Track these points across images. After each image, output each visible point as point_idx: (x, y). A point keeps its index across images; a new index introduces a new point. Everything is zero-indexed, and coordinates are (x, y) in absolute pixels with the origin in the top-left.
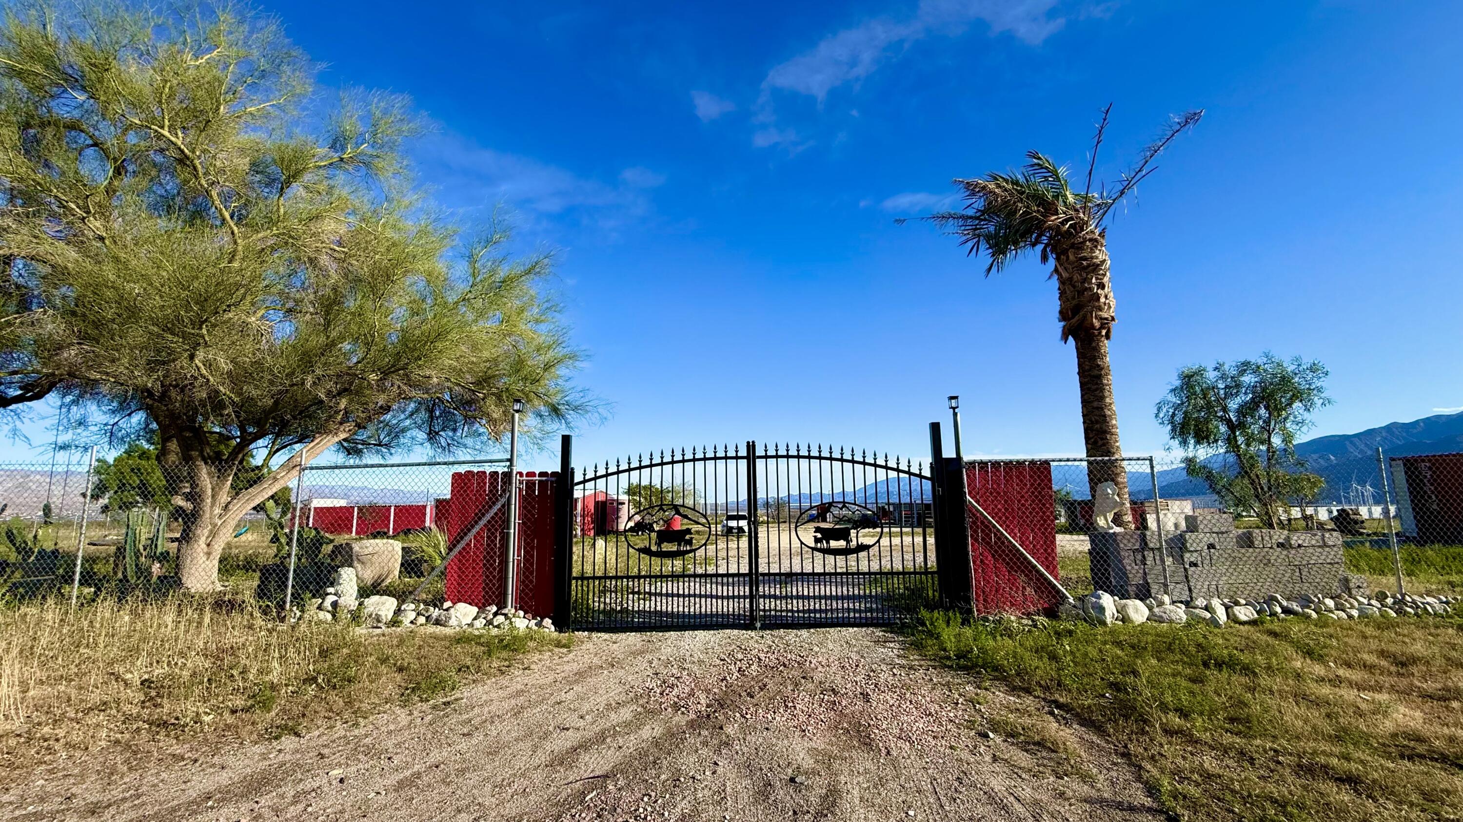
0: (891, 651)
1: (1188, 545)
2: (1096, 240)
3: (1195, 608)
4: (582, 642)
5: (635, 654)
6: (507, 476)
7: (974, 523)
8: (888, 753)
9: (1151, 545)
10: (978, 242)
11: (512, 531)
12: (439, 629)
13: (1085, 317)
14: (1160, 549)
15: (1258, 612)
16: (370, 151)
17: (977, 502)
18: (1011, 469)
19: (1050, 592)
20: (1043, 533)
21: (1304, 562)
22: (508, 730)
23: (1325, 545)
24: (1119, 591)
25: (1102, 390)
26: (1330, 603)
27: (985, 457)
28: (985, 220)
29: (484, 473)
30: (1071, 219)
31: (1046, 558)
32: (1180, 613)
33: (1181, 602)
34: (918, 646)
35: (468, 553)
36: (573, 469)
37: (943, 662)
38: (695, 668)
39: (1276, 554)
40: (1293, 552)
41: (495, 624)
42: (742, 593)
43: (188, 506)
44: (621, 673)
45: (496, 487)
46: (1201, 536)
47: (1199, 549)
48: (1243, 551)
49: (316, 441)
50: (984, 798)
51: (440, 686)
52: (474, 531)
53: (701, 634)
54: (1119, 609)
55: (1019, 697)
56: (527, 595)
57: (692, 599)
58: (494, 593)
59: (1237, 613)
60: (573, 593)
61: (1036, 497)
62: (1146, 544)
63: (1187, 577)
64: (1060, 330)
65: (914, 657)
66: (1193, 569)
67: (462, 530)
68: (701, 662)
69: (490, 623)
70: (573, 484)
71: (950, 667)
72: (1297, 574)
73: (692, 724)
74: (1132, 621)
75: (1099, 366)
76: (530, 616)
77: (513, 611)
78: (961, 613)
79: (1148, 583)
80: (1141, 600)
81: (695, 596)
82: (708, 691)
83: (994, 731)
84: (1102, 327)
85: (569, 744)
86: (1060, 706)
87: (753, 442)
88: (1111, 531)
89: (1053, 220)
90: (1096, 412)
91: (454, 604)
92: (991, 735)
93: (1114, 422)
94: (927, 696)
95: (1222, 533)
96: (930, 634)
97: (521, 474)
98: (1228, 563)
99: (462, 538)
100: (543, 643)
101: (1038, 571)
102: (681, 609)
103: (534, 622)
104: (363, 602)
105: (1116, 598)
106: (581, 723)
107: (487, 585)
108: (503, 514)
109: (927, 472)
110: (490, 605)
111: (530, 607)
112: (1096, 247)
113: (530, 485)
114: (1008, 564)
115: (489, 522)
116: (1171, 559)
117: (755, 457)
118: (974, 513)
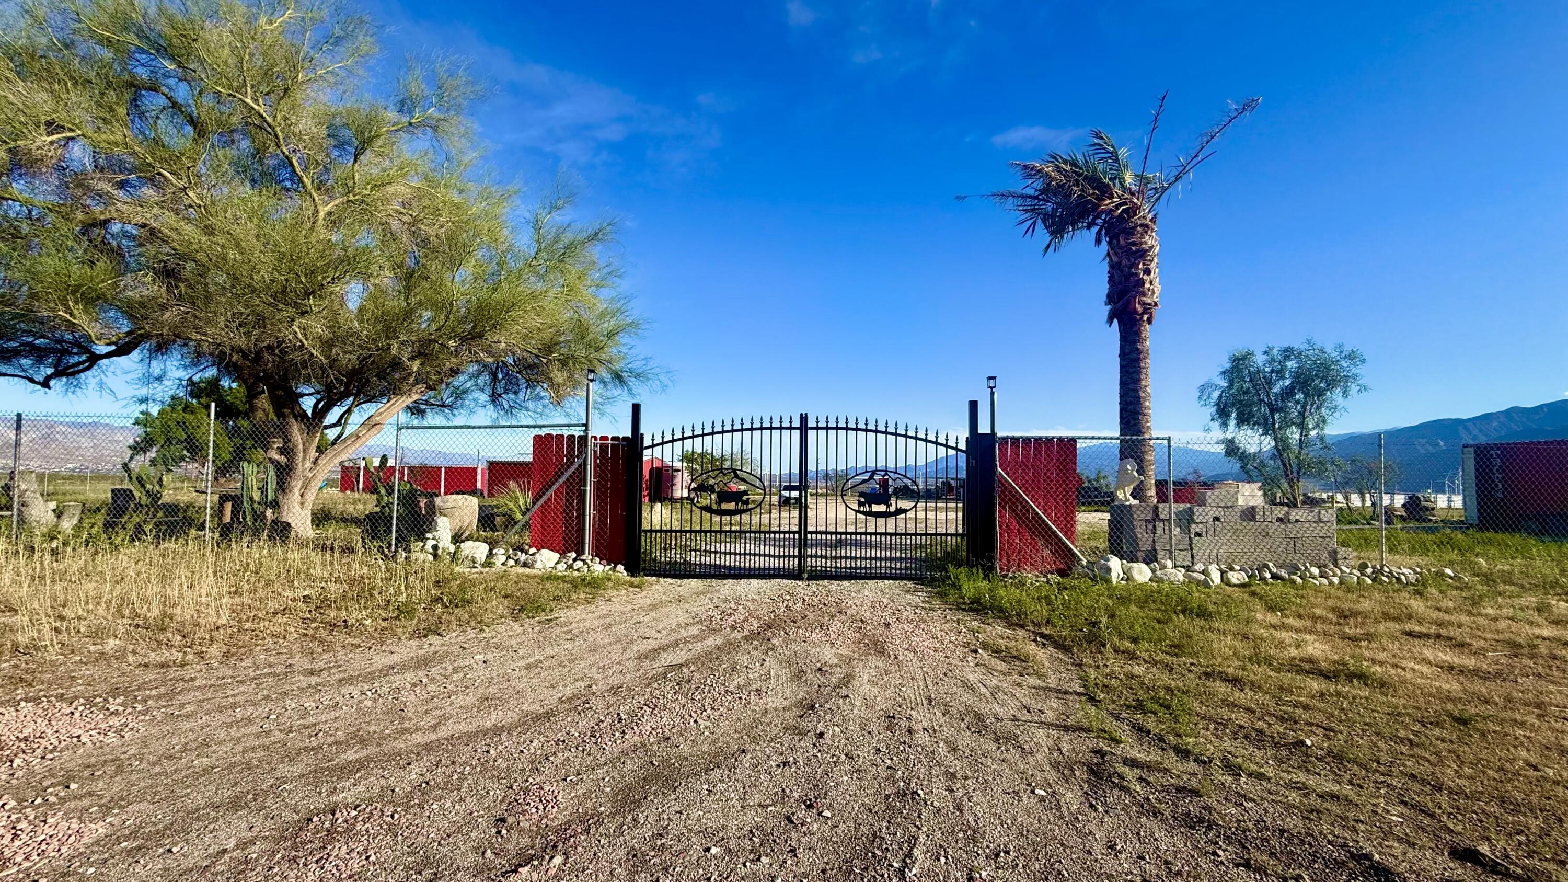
0: (920, 597)
1: (1195, 517)
2: (1147, 226)
3: (1193, 572)
4: (652, 585)
5: (698, 594)
6: (583, 439)
7: (1002, 492)
8: (896, 658)
9: (1162, 516)
10: (1035, 223)
11: (588, 488)
12: (528, 571)
13: (1129, 301)
14: (1169, 520)
15: (1249, 577)
16: (437, 115)
17: (1007, 474)
18: (1040, 445)
19: (1066, 555)
20: (1064, 503)
21: (1299, 536)
22: (602, 638)
23: (1320, 521)
24: (1128, 556)
25: (1139, 372)
26: (1315, 571)
27: (1017, 434)
28: (1043, 200)
29: (562, 436)
30: (1124, 203)
31: (1065, 525)
32: (1179, 575)
33: (1183, 567)
34: (942, 595)
35: (549, 506)
36: (642, 434)
37: (959, 607)
38: (749, 604)
39: (1274, 527)
40: (1290, 526)
41: (575, 568)
42: (792, 553)
43: (282, 459)
44: (687, 606)
45: (573, 449)
46: (1207, 510)
47: (1204, 521)
48: (1245, 524)
49: (392, 402)
50: (960, 683)
51: (540, 609)
52: (555, 487)
53: (755, 583)
54: (1125, 570)
55: (1014, 630)
56: (602, 544)
57: (748, 557)
58: (573, 542)
59: (1230, 577)
60: (643, 543)
61: (1061, 470)
62: (1157, 515)
63: (1190, 545)
64: (1107, 313)
65: (936, 603)
66: (1197, 538)
67: (544, 486)
68: (754, 600)
69: (570, 567)
70: (643, 448)
71: (964, 610)
72: (1292, 545)
73: (746, 638)
74: (1134, 581)
75: (1138, 349)
76: (604, 562)
77: (590, 557)
78: (983, 569)
79: (1155, 550)
80: (1147, 564)
81: (750, 554)
82: (759, 619)
83: (984, 649)
84: (1144, 312)
85: (650, 648)
86: (1042, 635)
87: (806, 414)
88: (1128, 503)
89: (1107, 204)
90: (1132, 394)
91: (538, 550)
92: (980, 651)
93: (1147, 404)
94: (937, 627)
95: (1228, 507)
96: (954, 585)
97: (595, 438)
98: (1229, 534)
99: (544, 493)
100: (617, 584)
101: (1057, 536)
102: (737, 563)
103: (608, 568)
104: (459, 546)
105: (1125, 561)
106: (659, 635)
107: (567, 535)
108: (580, 473)
109: (962, 446)
110: (569, 552)
111: (605, 555)
112: (1146, 232)
113: (604, 448)
114: (1030, 529)
115: (567, 479)
116: (1178, 529)
117: (807, 428)
118: (1002, 482)
